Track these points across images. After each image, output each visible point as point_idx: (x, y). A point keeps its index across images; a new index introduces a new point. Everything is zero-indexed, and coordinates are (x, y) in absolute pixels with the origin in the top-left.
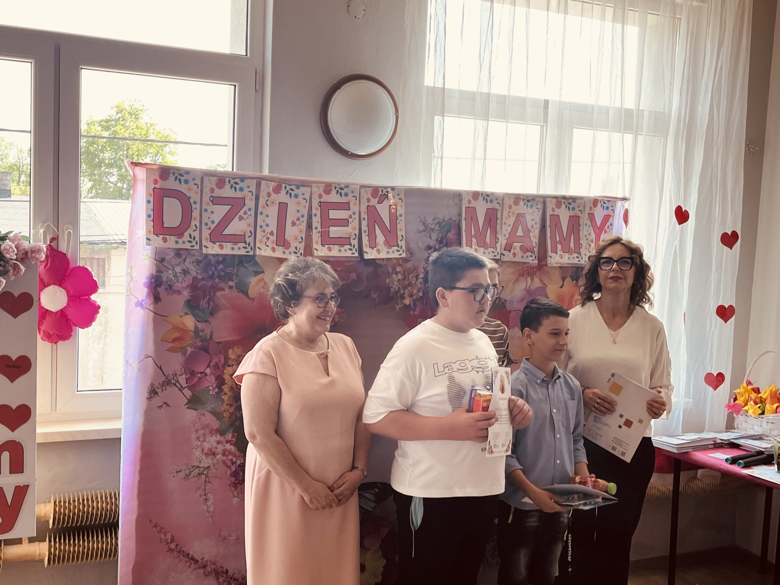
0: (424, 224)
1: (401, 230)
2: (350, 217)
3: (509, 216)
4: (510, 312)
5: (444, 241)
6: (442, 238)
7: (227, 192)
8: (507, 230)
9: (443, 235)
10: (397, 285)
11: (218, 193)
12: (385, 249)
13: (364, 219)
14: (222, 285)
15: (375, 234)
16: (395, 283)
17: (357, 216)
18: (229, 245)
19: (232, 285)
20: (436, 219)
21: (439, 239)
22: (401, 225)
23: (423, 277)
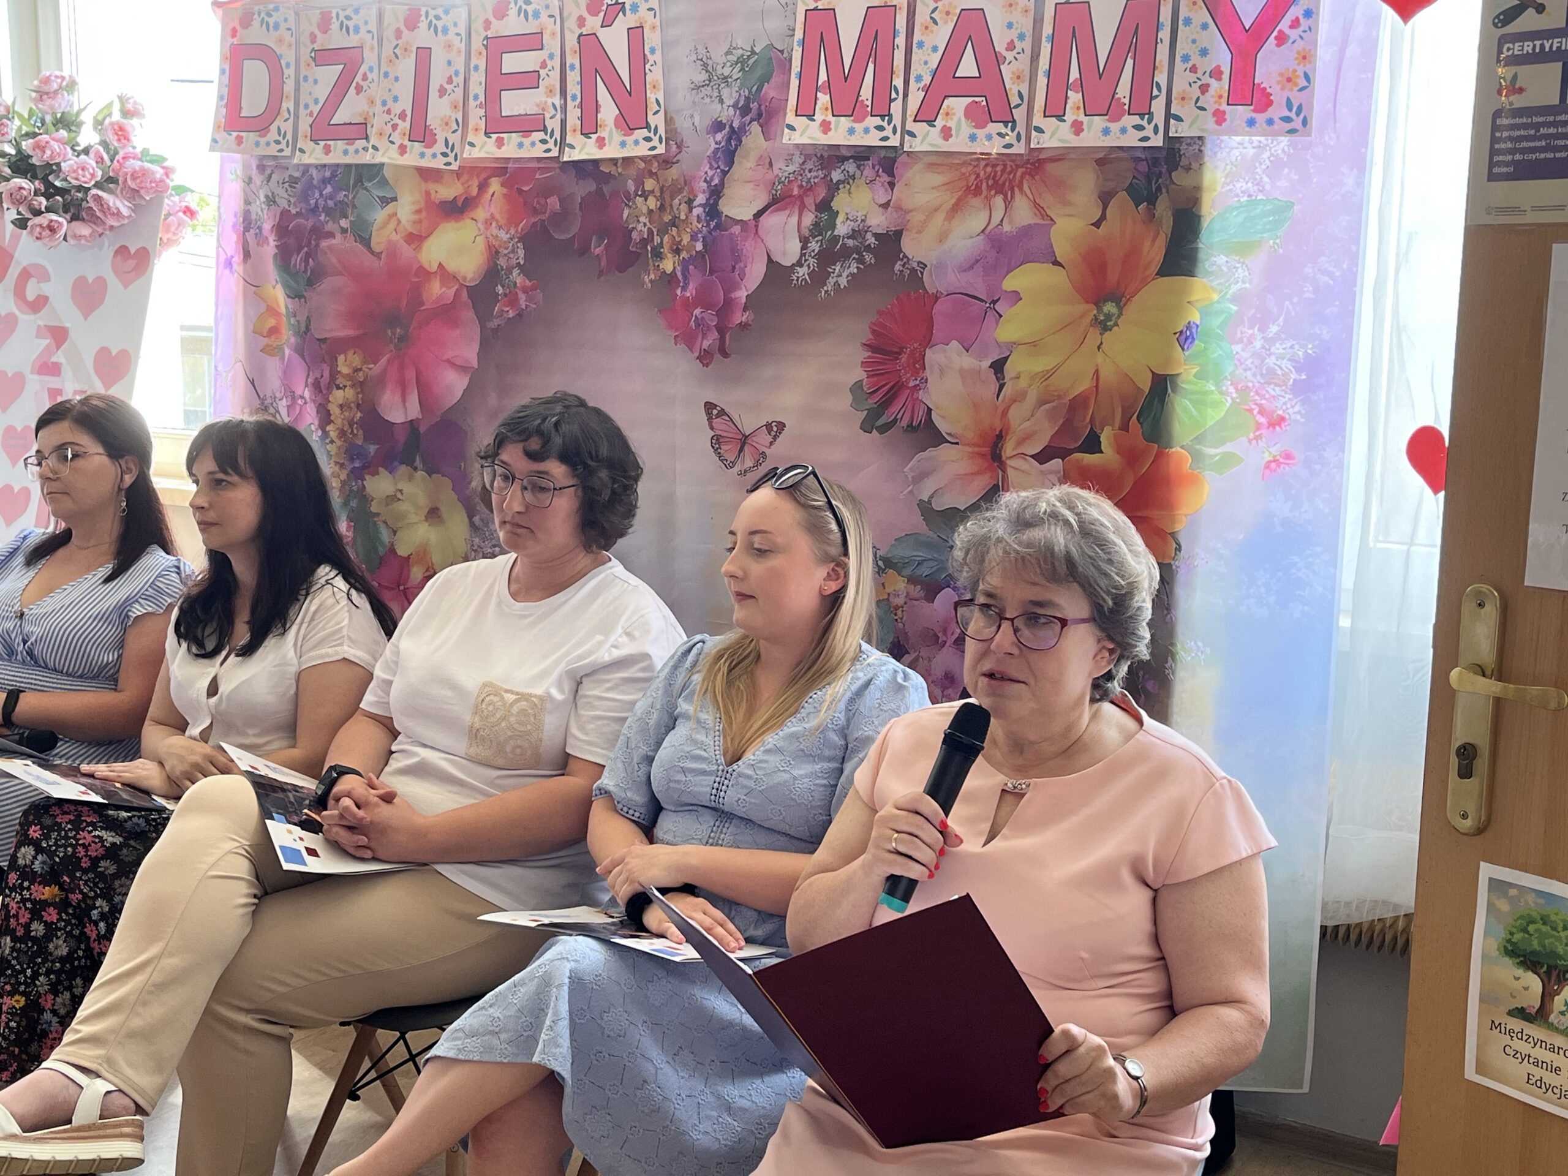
0: (705, 65)
1: (654, 87)
2: (544, 65)
3: (935, 22)
4: (936, 298)
5: (754, 106)
6: (747, 99)
7: (336, 39)
8: (926, 63)
9: (750, 92)
10: (645, 225)
11: (322, 42)
12: (618, 137)
13: (572, 67)
14: (330, 226)
15: (597, 101)
16: (642, 219)
17: (556, 62)
18: (341, 145)
19: (345, 226)
20: (734, 51)
21: (741, 103)
22: (654, 75)
23: (704, 202)
